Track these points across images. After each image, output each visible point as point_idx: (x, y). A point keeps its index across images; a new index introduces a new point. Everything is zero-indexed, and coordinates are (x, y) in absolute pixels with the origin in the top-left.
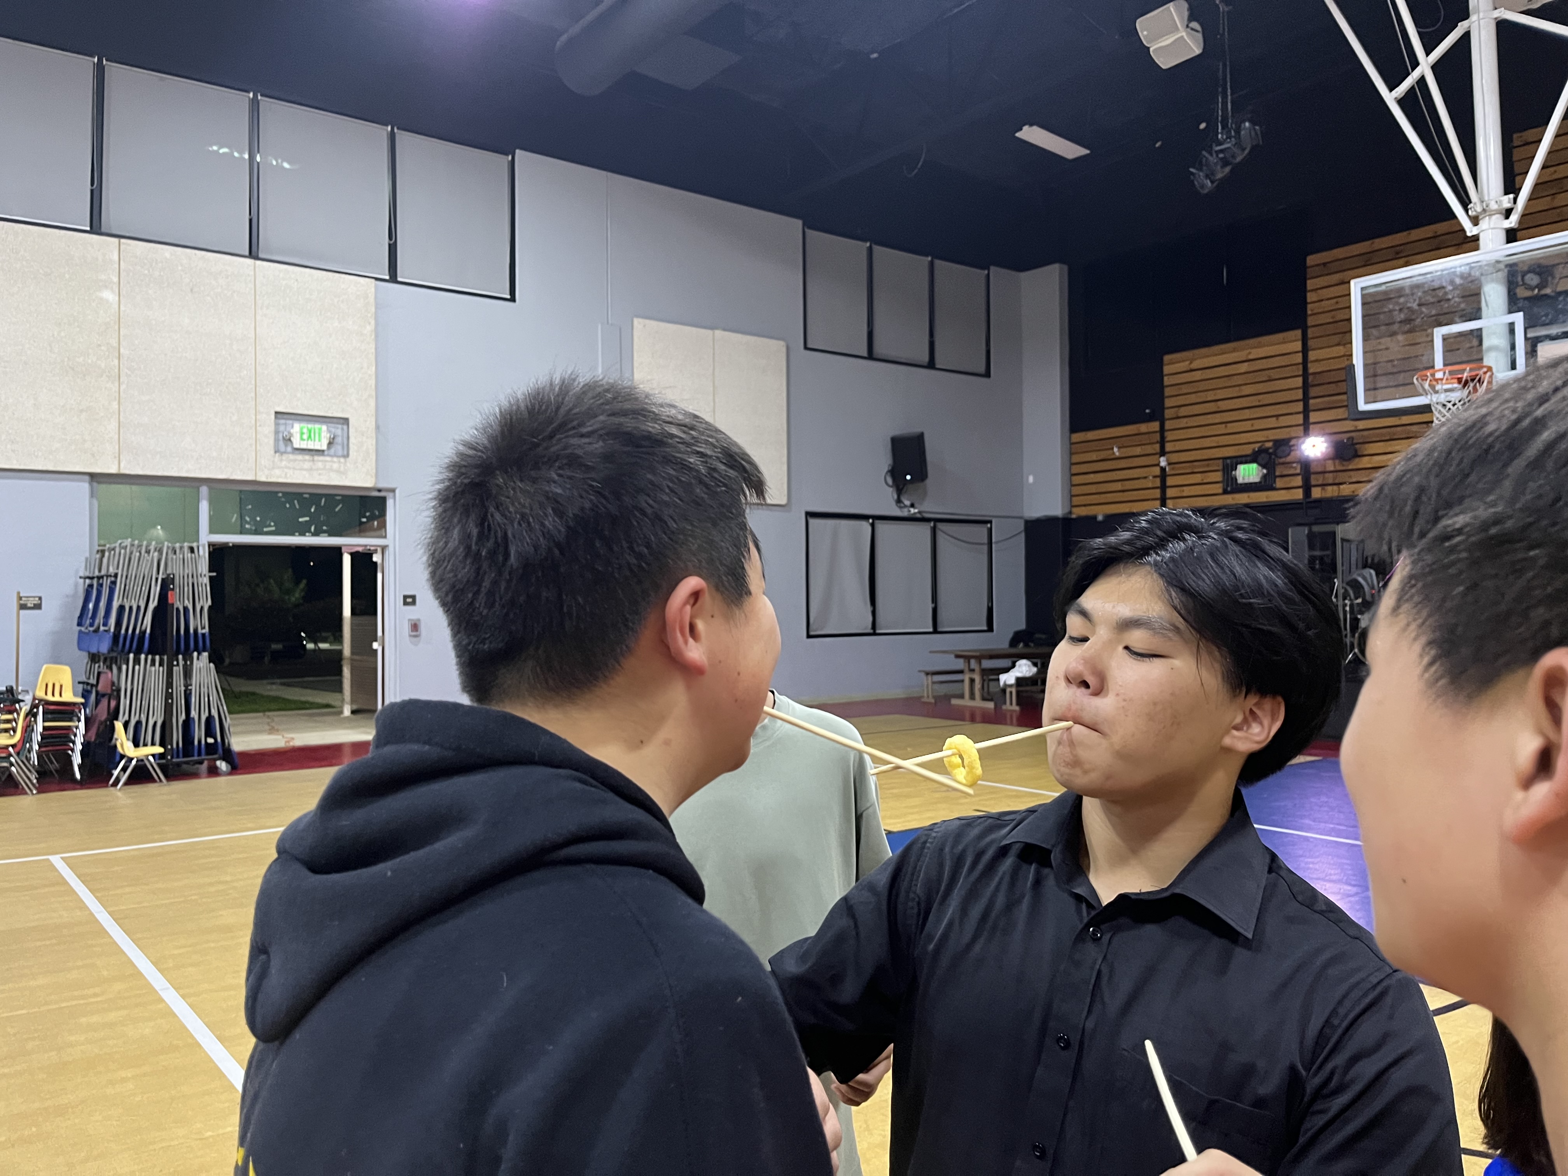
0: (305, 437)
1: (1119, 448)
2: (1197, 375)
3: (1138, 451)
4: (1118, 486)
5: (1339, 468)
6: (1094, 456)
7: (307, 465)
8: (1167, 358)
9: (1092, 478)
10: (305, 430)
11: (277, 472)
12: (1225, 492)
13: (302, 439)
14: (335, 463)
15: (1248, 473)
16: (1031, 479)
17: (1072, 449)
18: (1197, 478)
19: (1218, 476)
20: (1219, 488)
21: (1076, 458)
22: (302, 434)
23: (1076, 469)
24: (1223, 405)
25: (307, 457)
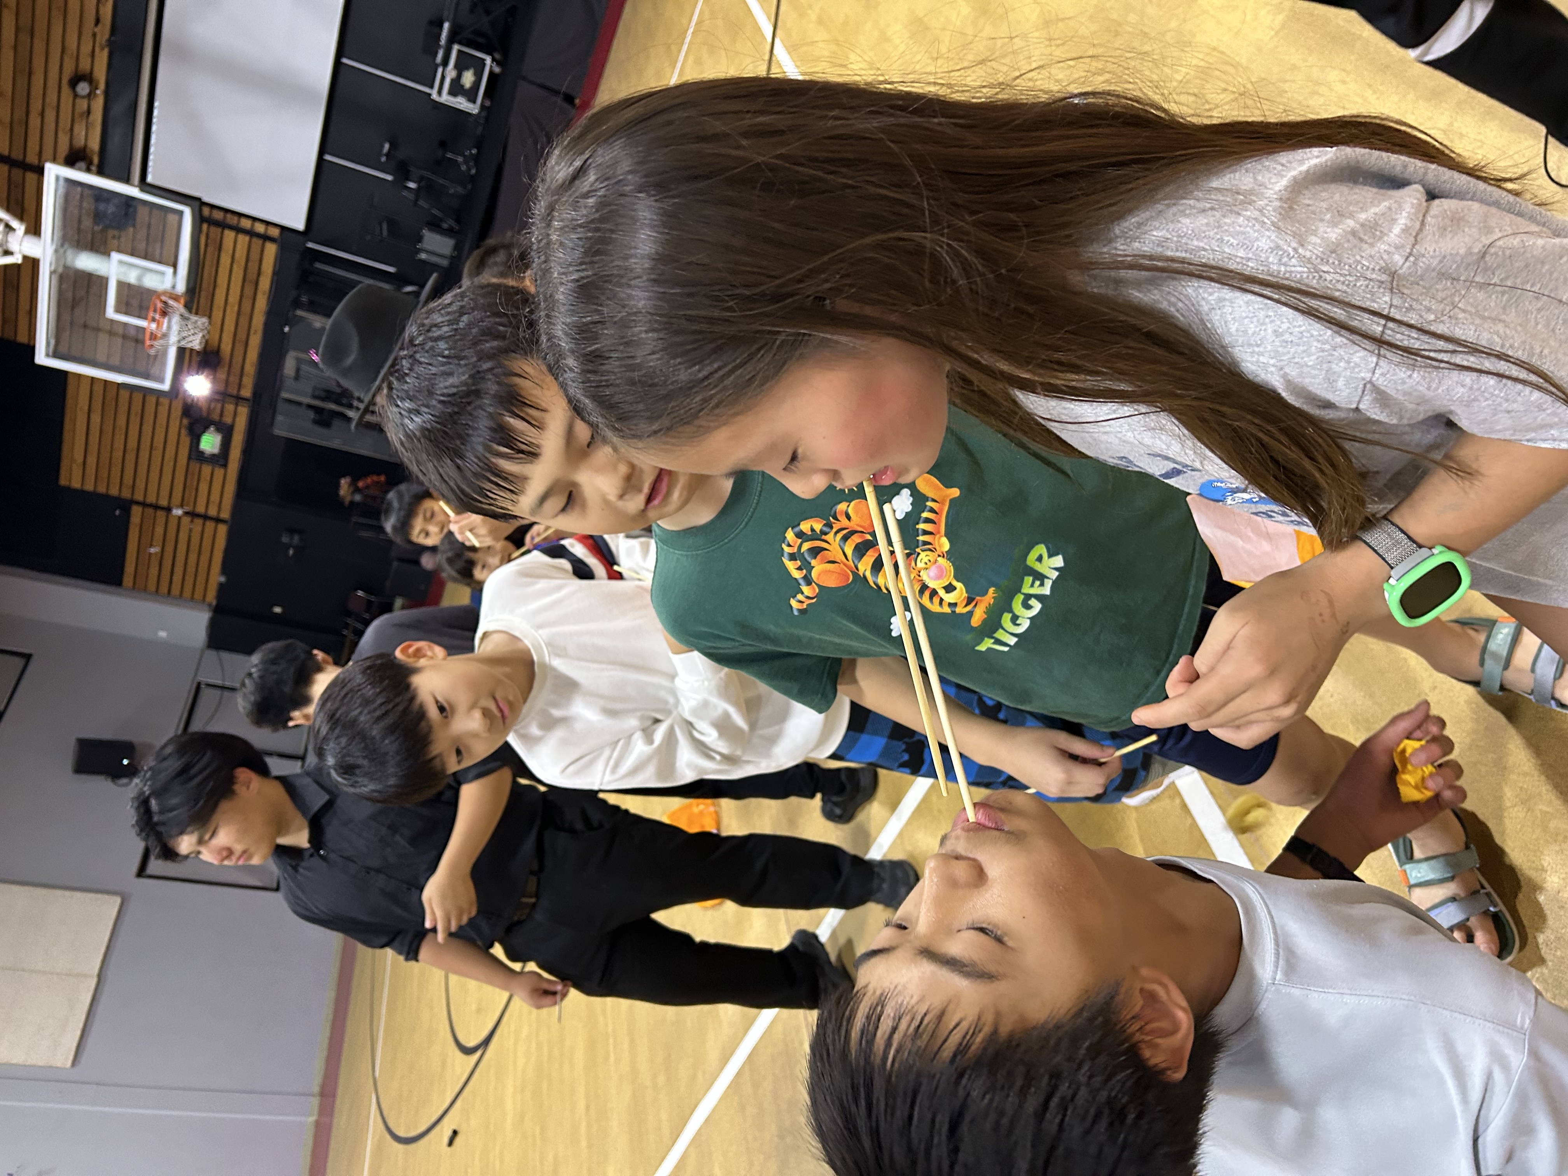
1: (151, 546)
2: (92, 460)
3: (159, 530)
4: (193, 557)
5: (226, 369)
6: (154, 571)
8: (63, 482)
9: (177, 578)
12: (225, 466)
15: (210, 442)
16: (163, 634)
17: (140, 589)
18: (204, 487)
19: (207, 470)
20: (219, 472)
21: (152, 587)
23: (164, 589)
24: (132, 443)
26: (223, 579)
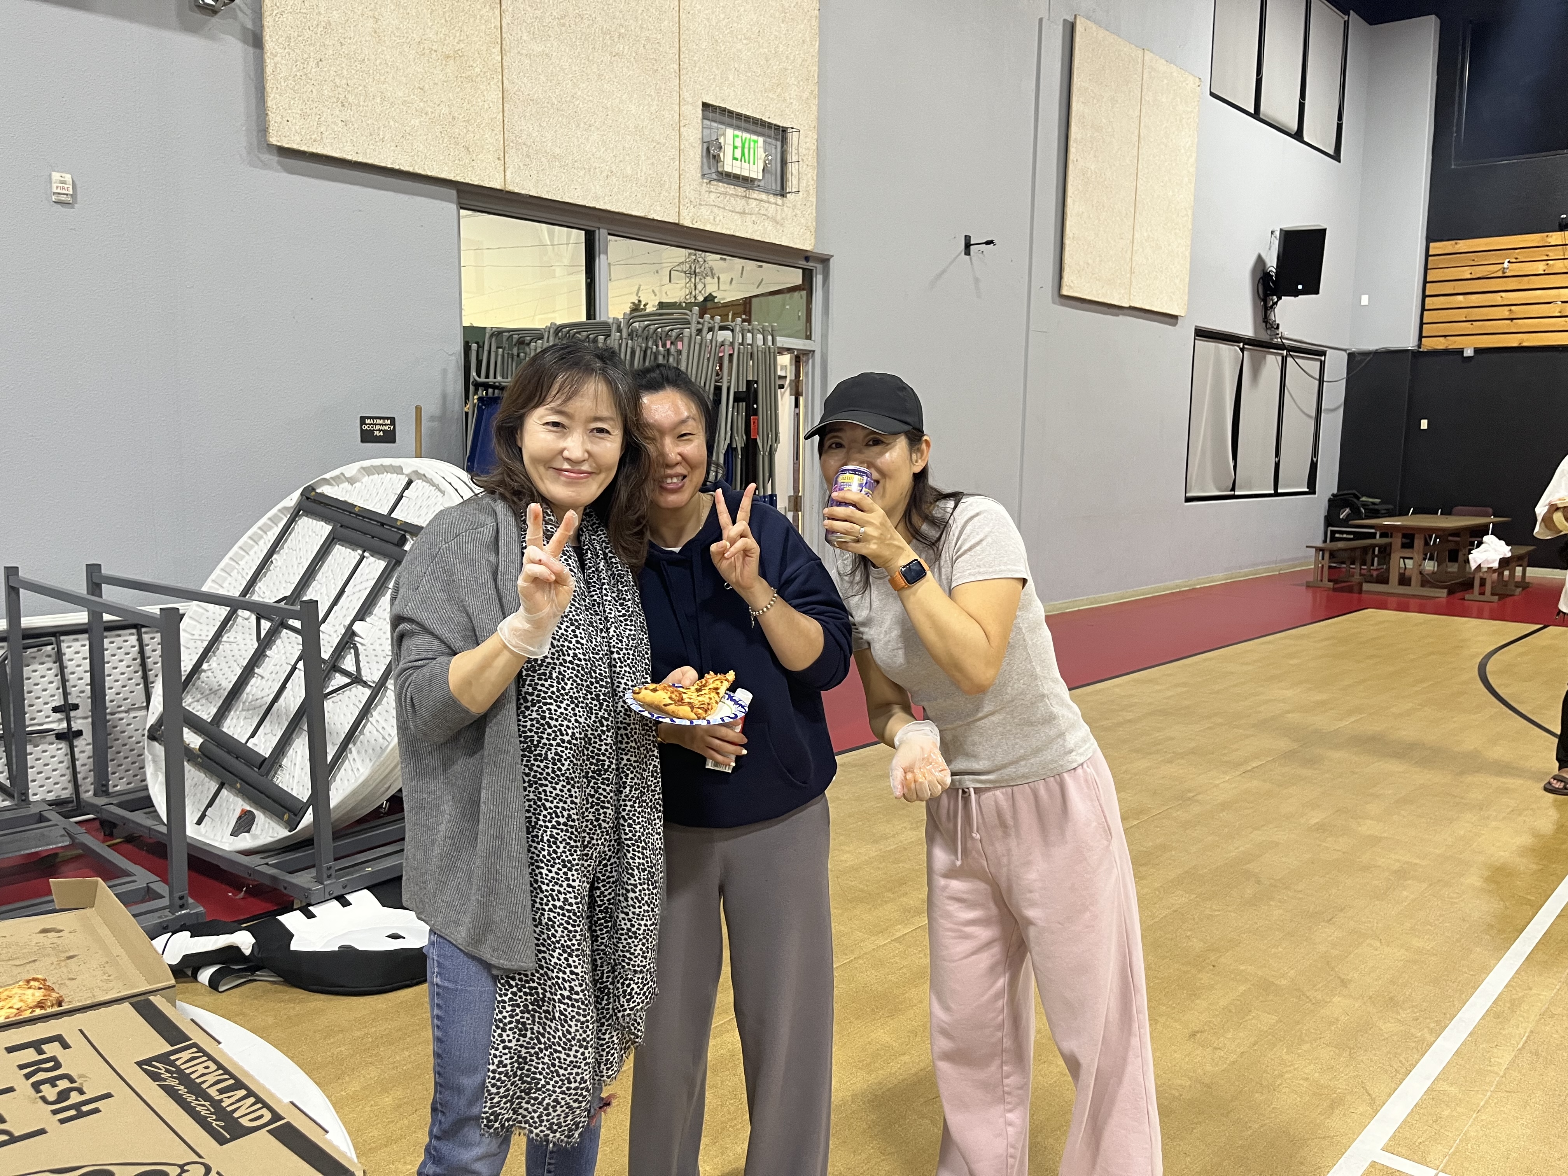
0: (738, 154)
3: (1540, 267)
6: (1471, 272)
7: (740, 204)
9: (1459, 302)
10: (738, 143)
11: (705, 211)
13: (735, 159)
14: (771, 204)
16: (1365, 300)
17: (1429, 263)
21: (1436, 275)
22: (735, 147)
23: (1434, 289)
25: (740, 191)
26: (1469, 352)
